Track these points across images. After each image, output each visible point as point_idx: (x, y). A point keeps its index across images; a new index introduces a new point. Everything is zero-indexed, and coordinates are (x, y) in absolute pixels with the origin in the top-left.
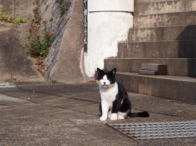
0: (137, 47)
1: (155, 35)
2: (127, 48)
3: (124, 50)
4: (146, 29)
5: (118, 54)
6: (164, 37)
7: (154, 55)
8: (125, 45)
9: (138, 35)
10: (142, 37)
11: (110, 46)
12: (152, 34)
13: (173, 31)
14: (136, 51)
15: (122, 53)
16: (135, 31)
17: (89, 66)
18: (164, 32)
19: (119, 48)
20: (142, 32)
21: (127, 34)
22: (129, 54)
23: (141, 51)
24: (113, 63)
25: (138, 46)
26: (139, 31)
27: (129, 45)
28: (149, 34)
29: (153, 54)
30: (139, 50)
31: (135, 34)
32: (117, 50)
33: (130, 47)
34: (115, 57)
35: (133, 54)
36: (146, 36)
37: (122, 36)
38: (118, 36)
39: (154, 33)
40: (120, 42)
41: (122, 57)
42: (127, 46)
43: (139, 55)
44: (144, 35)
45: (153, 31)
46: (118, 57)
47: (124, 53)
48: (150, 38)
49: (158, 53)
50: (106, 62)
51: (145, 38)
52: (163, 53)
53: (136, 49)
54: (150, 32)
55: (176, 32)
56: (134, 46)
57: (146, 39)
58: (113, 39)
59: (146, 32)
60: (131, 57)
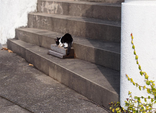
0: (45, 20)
1: (62, 8)
2: (36, 20)
3: (34, 21)
4: (53, 2)
5: (28, 24)
6: (70, 12)
7: (62, 31)
8: (35, 16)
9: (46, 7)
10: (50, 9)
11: (21, 16)
12: (58, 7)
13: (78, 8)
14: (45, 24)
15: (32, 23)
16: (43, 3)
17: (2, 34)
18: (70, 7)
19: (28, 18)
20: (49, 4)
21: (36, 5)
22: (38, 26)
23: (49, 25)
24: (24, 34)
25: (47, 20)
26: (47, 3)
27: (38, 17)
28: (56, 7)
29: (60, 29)
30: (47, 24)
31: (43, 5)
32: (27, 20)
33: (39, 19)
34: (25, 26)
35: (42, 26)
36: (53, 9)
37: (31, 7)
38: (27, 7)
39: (61, 7)
40: (30, 12)
41: (32, 27)
42: (36, 18)
43: (48, 28)
44: (52, 7)
45: (60, 5)
46: (27, 27)
47: (33, 23)
48: (57, 11)
49: (65, 29)
50: (17, 31)
51: (52, 10)
52: (70, 31)
53: (44, 22)
54: (57, 5)
55: (81, 9)
56: (43, 19)
57: (53, 12)
58: (23, 10)
59: (53, 5)
60: (40, 28)
